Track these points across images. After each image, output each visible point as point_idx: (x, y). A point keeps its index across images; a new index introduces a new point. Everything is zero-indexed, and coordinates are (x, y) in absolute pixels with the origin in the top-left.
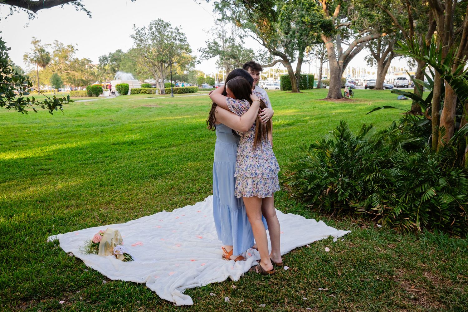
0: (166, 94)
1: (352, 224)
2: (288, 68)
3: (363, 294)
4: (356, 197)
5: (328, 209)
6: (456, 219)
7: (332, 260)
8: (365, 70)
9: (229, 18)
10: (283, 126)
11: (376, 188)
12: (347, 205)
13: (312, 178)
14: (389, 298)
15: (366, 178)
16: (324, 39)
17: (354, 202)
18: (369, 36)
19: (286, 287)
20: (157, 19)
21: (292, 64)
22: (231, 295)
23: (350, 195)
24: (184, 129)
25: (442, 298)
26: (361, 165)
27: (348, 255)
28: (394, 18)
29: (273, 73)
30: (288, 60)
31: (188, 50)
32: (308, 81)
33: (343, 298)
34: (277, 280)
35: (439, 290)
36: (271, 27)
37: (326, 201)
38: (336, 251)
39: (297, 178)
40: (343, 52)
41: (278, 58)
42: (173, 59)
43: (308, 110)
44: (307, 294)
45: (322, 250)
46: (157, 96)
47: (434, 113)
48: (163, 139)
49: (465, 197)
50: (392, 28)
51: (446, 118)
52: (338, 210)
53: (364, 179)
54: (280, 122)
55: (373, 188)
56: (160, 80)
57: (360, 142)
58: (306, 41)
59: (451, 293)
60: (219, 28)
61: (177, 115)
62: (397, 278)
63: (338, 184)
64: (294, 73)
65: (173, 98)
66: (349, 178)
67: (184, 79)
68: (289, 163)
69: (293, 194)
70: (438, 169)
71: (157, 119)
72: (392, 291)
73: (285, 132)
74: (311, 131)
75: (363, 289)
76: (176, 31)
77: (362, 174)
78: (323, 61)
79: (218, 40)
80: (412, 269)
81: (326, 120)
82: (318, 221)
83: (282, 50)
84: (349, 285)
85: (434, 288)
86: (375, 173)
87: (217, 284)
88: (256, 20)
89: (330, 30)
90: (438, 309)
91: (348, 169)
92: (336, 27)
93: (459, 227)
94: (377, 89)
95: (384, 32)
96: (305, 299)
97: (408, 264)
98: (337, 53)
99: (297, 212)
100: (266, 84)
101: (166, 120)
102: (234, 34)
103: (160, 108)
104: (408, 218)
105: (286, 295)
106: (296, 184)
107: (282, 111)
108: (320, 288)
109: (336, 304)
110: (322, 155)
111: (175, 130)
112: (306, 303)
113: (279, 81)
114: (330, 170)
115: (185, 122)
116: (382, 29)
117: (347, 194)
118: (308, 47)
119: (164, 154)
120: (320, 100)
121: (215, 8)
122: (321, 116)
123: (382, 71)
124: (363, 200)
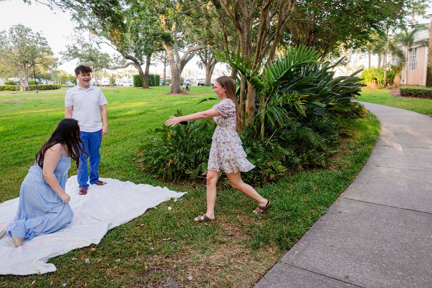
0: (30, 90)
1: (188, 187)
2: (138, 69)
3: (196, 238)
4: (191, 166)
5: (170, 178)
6: (257, 175)
7: (173, 216)
8: (197, 72)
9: (86, 27)
10: (136, 115)
11: (204, 158)
12: (184, 173)
13: (157, 155)
14: (214, 237)
15: (197, 152)
16: (165, 46)
17: (189, 171)
18: (199, 47)
19: (138, 242)
20: (17, 24)
21: (142, 66)
22: (90, 256)
23: (186, 166)
24: (48, 121)
25: (249, 231)
26: (193, 142)
27: (185, 210)
28: (214, 34)
29: (127, 73)
30: (138, 63)
31: (50, 53)
32: (155, 80)
33: (181, 243)
34: (130, 238)
35: (247, 226)
36: (122, 35)
37: (169, 171)
38: (176, 209)
39: (146, 156)
40: (180, 58)
41: (130, 61)
42: (35, 60)
43: (155, 102)
44: (154, 245)
45: (166, 209)
46: (22, 92)
47: (242, 102)
48: (27, 130)
49: (262, 160)
50: (214, 41)
51: (249, 106)
52: (177, 177)
53: (195, 153)
54: (133, 112)
55: (202, 159)
56: (24, 78)
57: (192, 125)
58: (151, 48)
59: (254, 227)
60: (78, 35)
61: (41, 108)
62: (219, 222)
63: (176, 158)
64: (144, 74)
65: (37, 94)
66: (185, 153)
67: (48, 78)
68: (140, 144)
69: (144, 169)
70: (245, 142)
71: (21, 112)
72: (216, 232)
73: (137, 120)
74: (158, 118)
75: (196, 234)
76: (37, 35)
77: (194, 149)
78: (166, 65)
79: (77, 45)
80: (229, 215)
81: (169, 110)
82: (162, 187)
83: (133, 55)
84: (186, 233)
85: (244, 226)
86: (203, 148)
87: (78, 250)
88: (108, 29)
89: (169, 40)
90: (246, 240)
91: (184, 146)
92: (174, 39)
93: (259, 181)
94: (206, 86)
95: (209, 44)
96: (153, 249)
97: (227, 211)
98: (175, 58)
99: (146, 182)
100: (121, 82)
101: (31, 113)
102: (92, 40)
103: (24, 103)
104: (226, 179)
105: (137, 249)
106: (145, 160)
107: (135, 103)
108: (164, 238)
109: (176, 248)
110: (165, 136)
111: (39, 121)
112: (153, 252)
113: (132, 79)
114: (171, 148)
115: (50, 114)
116: (206, 42)
117: (184, 165)
118: (153, 53)
119: (28, 143)
120: (165, 94)
121: (73, 18)
122: (165, 106)
123: (209, 73)
124: (195, 168)
